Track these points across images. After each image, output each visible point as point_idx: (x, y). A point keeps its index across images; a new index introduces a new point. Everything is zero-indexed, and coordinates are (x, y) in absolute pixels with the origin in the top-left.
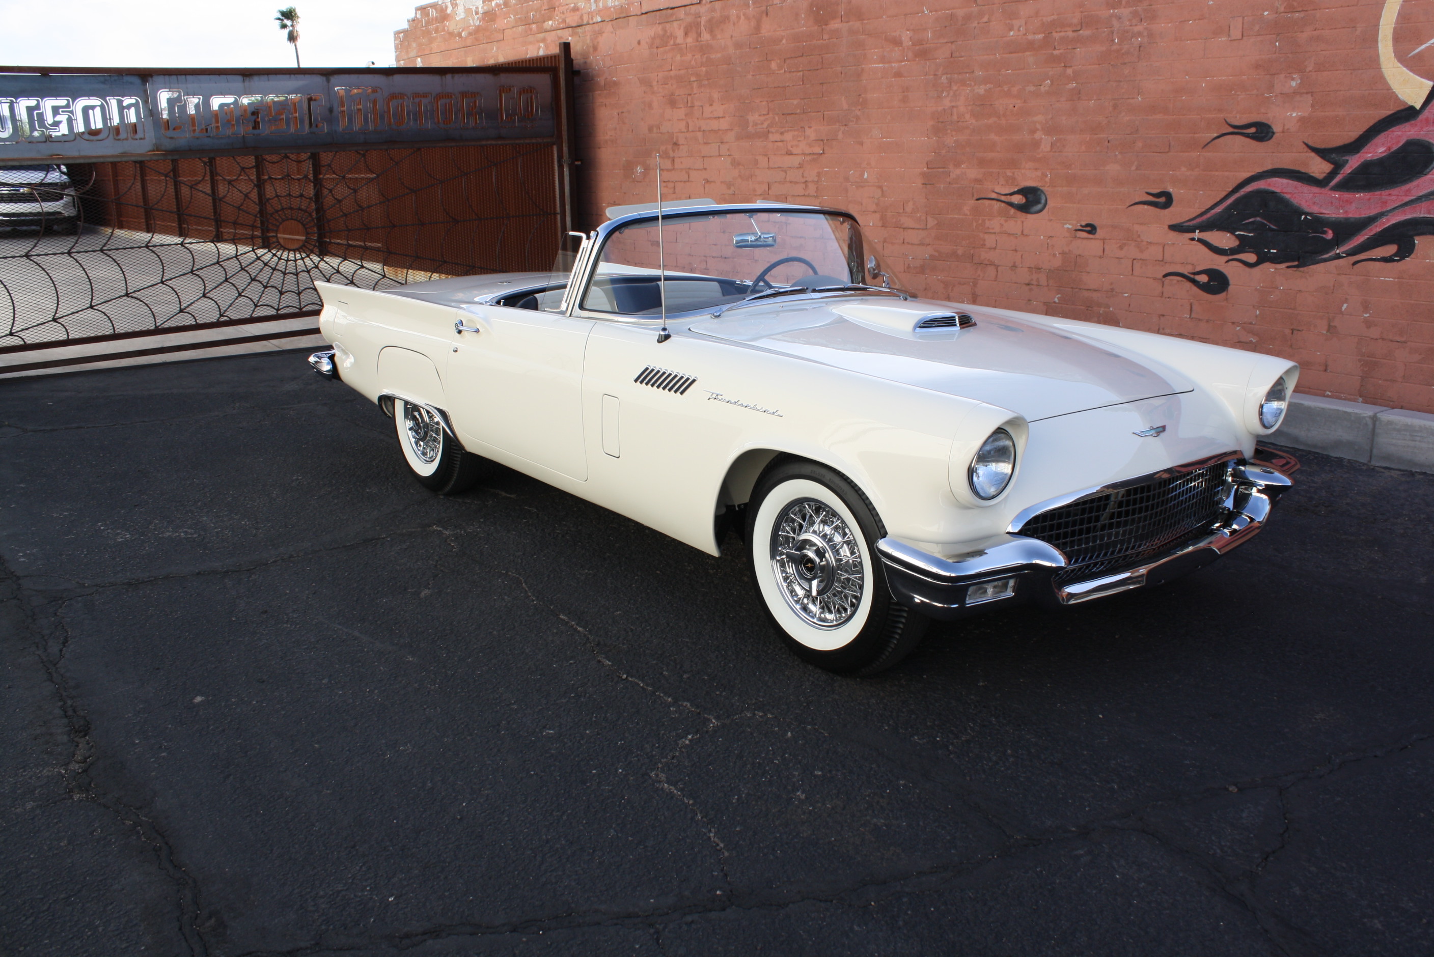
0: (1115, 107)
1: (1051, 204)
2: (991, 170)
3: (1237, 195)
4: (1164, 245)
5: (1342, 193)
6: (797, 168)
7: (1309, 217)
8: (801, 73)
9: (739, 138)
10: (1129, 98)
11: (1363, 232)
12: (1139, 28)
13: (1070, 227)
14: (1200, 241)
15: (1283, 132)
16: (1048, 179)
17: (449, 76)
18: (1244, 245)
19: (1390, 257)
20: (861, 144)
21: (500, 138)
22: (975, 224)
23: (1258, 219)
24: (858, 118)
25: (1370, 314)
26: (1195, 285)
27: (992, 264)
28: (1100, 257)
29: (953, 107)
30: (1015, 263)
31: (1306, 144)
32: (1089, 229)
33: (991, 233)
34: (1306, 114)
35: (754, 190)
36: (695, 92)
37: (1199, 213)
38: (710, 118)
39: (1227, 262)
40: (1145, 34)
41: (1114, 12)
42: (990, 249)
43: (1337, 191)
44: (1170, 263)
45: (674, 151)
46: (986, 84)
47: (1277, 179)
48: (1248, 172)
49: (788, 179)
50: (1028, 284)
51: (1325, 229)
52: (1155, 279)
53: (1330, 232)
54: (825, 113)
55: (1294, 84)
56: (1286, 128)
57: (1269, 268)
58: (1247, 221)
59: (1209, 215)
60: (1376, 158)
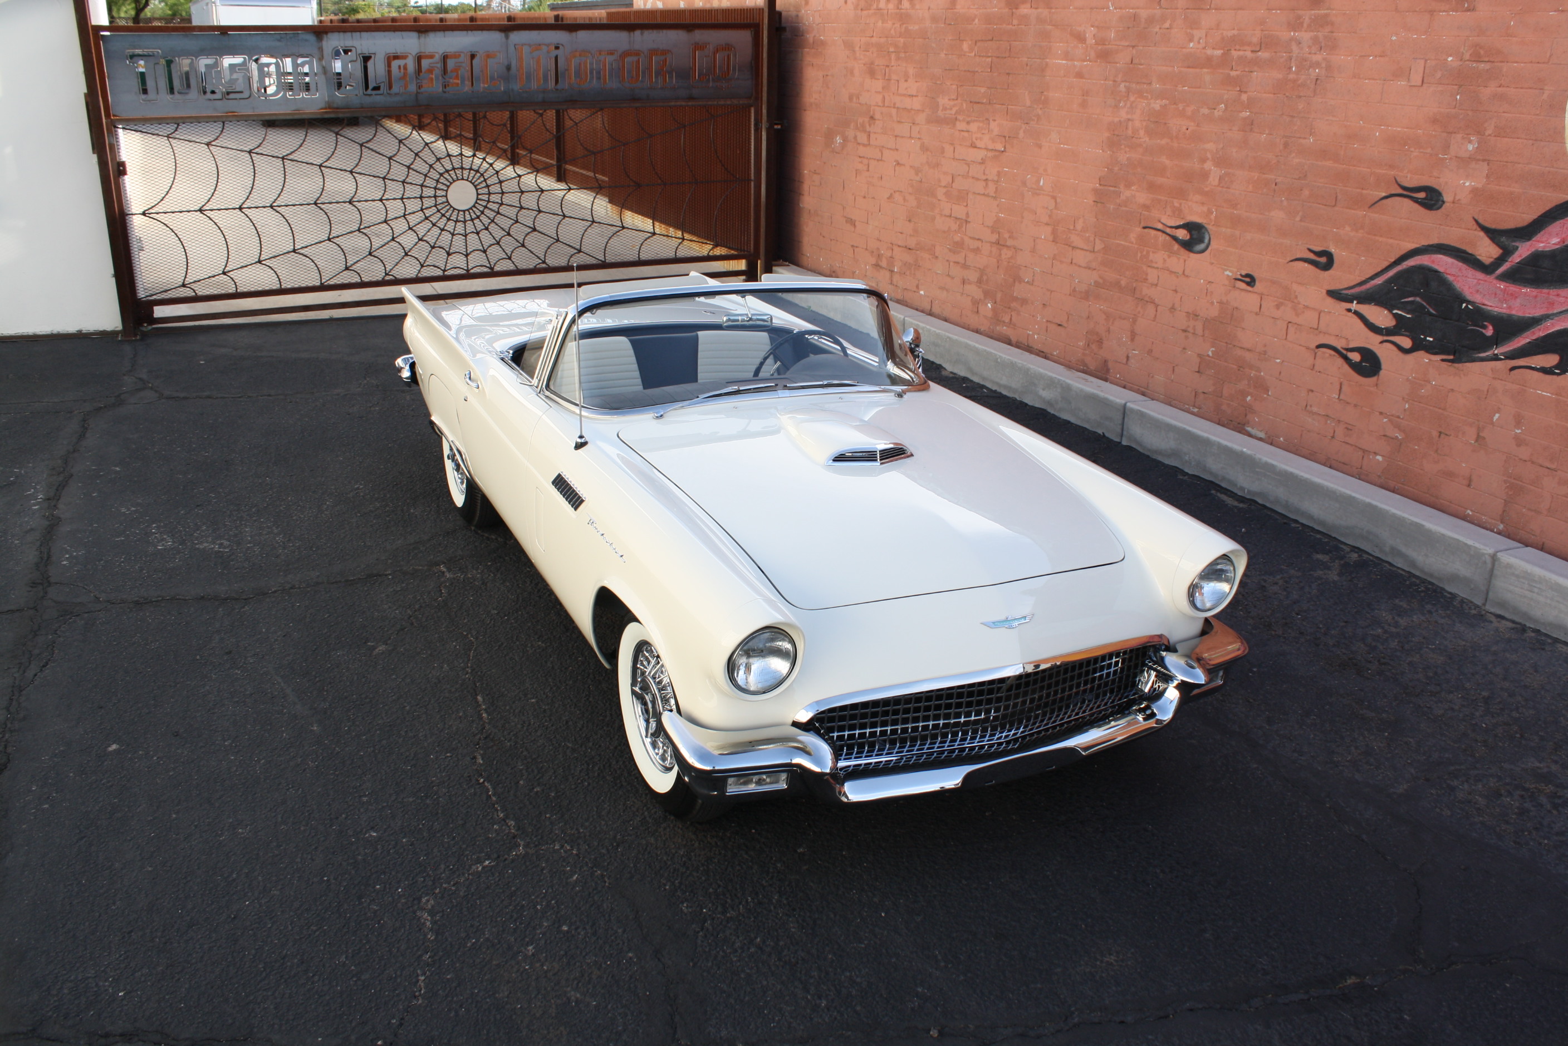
0: (1286, 145)
1: (1214, 245)
2: (1159, 197)
3: (1399, 268)
4: (1321, 312)
5: (1508, 285)
6: (980, 163)
7: (1470, 307)
8: (990, 59)
9: (929, 121)
10: (1301, 138)
11: (1525, 334)
12: (1318, 58)
13: (1230, 274)
14: (1357, 313)
15: (1453, 202)
16: (1213, 217)
17: (638, 33)
18: (1400, 326)
19: (1550, 368)
20: (1040, 147)
21: (691, 98)
22: (1139, 255)
23: (1418, 299)
24: (1039, 117)
25: (1522, 430)
26: (1347, 363)
27: (1153, 302)
28: (1257, 314)
29: (1129, 120)
30: (1174, 304)
31: (1476, 221)
32: (1248, 280)
33: (1154, 267)
34: (1480, 186)
35: (939, 181)
36: (893, 64)
37: (1359, 281)
38: (904, 95)
39: (1381, 342)
40: (1324, 65)
42: (1152, 285)
43: (1503, 281)
44: (1325, 333)
45: (870, 125)
46: (1162, 100)
47: (1441, 256)
48: (1413, 242)
49: (970, 175)
50: (1185, 331)
51: (1485, 323)
52: (1308, 348)
53: (1491, 328)
54: (1009, 107)
55: (1470, 147)
56: (1457, 198)
57: (1423, 358)
58: (1406, 300)
59: (1368, 286)
60: (1548, 249)
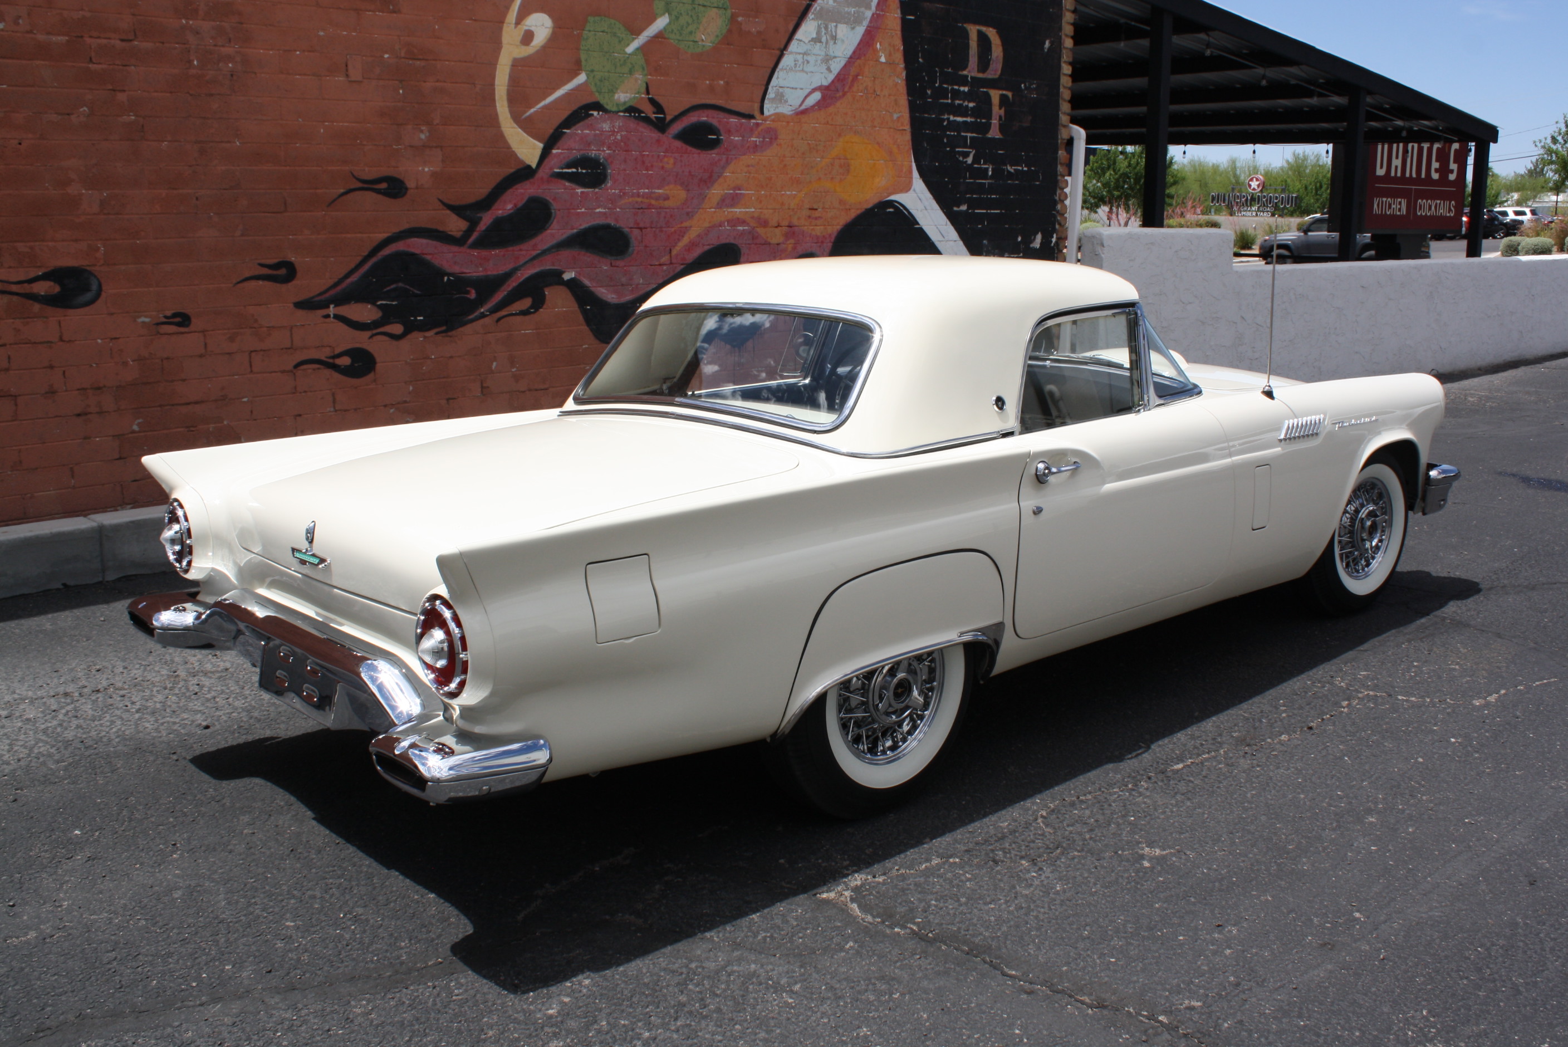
0: (202, 152)
1: (109, 290)
3: (374, 260)
4: (292, 328)
5: (479, 251)
7: (451, 278)
10: (222, 142)
11: (503, 288)
12: (228, 50)
13: (147, 320)
14: (337, 317)
15: (417, 188)
16: (99, 254)
18: (388, 316)
19: (527, 309)
23: (400, 285)
25: (516, 368)
26: (336, 371)
28: (201, 356)
30: (51, 386)
31: (441, 201)
32: (178, 319)
34: (438, 170)
37: (332, 283)
39: (371, 337)
40: (238, 59)
41: (187, 23)
43: (475, 248)
44: (302, 349)
47: (416, 239)
48: (384, 232)
51: (468, 289)
52: (283, 372)
53: (473, 291)
55: (423, 136)
56: (420, 183)
57: (418, 337)
58: (388, 288)
59: (344, 285)
60: (505, 215)
